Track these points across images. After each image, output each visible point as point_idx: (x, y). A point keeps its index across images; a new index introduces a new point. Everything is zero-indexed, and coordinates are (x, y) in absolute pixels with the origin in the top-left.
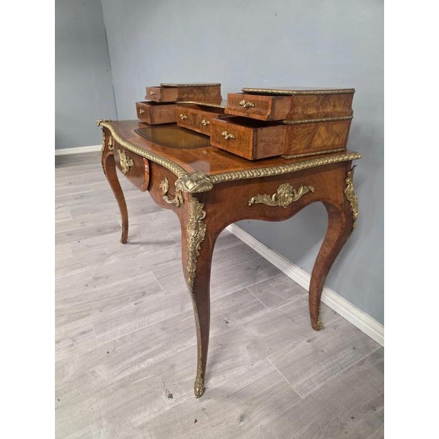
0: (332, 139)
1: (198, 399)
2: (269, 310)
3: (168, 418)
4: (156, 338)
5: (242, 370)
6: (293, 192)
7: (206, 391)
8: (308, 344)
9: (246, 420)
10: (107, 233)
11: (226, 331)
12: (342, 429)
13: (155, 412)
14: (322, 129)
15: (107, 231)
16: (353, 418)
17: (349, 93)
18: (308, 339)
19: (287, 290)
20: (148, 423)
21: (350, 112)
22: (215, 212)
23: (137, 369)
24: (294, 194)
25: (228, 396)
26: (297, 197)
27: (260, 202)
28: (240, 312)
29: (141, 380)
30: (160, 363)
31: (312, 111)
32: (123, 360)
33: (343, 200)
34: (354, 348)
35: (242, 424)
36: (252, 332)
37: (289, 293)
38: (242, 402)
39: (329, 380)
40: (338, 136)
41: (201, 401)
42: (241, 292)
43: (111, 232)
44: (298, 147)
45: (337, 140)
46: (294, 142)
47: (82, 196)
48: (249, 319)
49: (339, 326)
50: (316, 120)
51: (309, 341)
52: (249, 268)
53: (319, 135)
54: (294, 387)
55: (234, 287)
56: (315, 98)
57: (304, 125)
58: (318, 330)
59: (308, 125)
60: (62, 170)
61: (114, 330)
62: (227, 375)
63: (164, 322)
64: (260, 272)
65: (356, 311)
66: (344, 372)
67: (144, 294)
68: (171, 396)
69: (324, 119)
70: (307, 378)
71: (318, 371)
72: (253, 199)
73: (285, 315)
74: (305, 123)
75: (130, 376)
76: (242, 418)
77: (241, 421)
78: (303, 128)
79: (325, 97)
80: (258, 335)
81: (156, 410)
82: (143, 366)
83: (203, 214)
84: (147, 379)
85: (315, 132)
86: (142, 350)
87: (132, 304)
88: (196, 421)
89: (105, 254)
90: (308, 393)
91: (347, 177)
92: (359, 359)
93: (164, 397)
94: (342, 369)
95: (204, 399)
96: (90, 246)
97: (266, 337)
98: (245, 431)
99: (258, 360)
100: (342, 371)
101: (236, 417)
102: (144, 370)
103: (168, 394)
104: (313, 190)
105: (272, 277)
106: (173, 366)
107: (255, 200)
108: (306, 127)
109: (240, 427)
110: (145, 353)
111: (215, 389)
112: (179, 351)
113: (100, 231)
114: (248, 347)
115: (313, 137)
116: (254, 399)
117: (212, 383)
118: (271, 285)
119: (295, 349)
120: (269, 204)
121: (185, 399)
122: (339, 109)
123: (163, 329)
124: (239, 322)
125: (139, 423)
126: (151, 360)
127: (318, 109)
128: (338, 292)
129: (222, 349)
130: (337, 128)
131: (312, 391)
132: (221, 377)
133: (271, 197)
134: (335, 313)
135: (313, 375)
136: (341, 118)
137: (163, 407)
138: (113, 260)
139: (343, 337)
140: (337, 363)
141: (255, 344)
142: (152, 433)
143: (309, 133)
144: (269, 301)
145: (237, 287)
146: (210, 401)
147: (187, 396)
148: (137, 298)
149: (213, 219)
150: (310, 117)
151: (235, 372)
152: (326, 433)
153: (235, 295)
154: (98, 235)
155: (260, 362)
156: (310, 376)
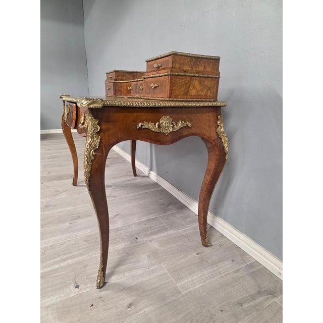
0: (205, 91)
1: (98, 290)
2: (171, 232)
3: (71, 302)
4: (78, 247)
5: (140, 271)
6: (173, 124)
7: (107, 285)
8: (196, 256)
9: (133, 307)
10: (64, 179)
11: (135, 244)
12: (212, 318)
13: (61, 297)
14: (196, 82)
15: (65, 178)
16: (222, 311)
17: (215, 59)
18: (197, 252)
19: (188, 219)
20: (53, 304)
21: (217, 73)
22: (108, 130)
23: (57, 266)
24: (174, 126)
25: (124, 289)
26: (177, 128)
27: (147, 127)
28: (149, 232)
29: (57, 274)
30: (76, 264)
31: (186, 68)
32: (48, 260)
33: (216, 137)
34: (233, 261)
35: (129, 309)
36: (155, 246)
37: (190, 221)
38: (133, 294)
39: (207, 282)
40: (209, 89)
41: (100, 292)
42: (153, 219)
43: (67, 179)
44: (177, 92)
45: (209, 92)
46: (174, 88)
47: (54, 157)
48: (155, 237)
49: (223, 244)
50: (190, 74)
51: (198, 254)
52: (163, 204)
53: (194, 87)
54: (178, 285)
55: (148, 216)
56: (189, 59)
57: (181, 77)
58: (207, 246)
59: (184, 77)
60: (45, 142)
61: (48, 240)
62: (127, 274)
63: (89, 236)
64: (170, 207)
65: (236, 232)
66: (221, 277)
67: (79, 217)
68: (77, 287)
69: (197, 75)
70: (190, 280)
71: (200, 275)
72: (140, 124)
73: (183, 236)
74: (181, 75)
75: (50, 271)
76: (130, 306)
77: (129, 307)
78: (180, 79)
79: (197, 59)
80: (158, 248)
81: (62, 296)
82: (62, 264)
83: (98, 129)
84: (63, 274)
85: (191, 84)
86: (65, 254)
87: (68, 224)
88: (92, 305)
89: (58, 192)
90: (189, 290)
91: (218, 120)
92: (235, 268)
93: (72, 287)
94: (220, 274)
95: (103, 290)
96: (49, 187)
97: (164, 250)
98: (130, 315)
99: (154, 265)
100: (220, 276)
101: (126, 304)
102: (62, 268)
103: (76, 285)
104: (190, 125)
105: (178, 211)
106: (86, 266)
107: (142, 126)
108: (183, 79)
109: (126, 312)
110: (67, 256)
111: (114, 283)
112: (94, 256)
113: (60, 178)
114: (148, 256)
115: (189, 87)
116: (143, 292)
117: (113, 280)
118: (177, 215)
119: (186, 259)
120: (153, 130)
121: (88, 289)
122: (208, 69)
123: (86, 241)
124: (146, 239)
125: (47, 304)
126: (70, 261)
127: (192, 68)
128: (225, 220)
129: (128, 256)
130: (208, 83)
131: (192, 289)
132: (122, 276)
133: (155, 125)
134: (223, 236)
135: (196, 277)
136: (210, 76)
137: (69, 294)
138: (64, 195)
139: (225, 253)
140: (217, 270)
141: (155, 254)
142: (54, 312)
143: (185, 84)
144: (172, 226)
145: (151, 216)
146: (108, 292)
147: (90, 288)
148: (73, 220)
149: (107, 134)
150: (185, 71)
151: (133, 273)
152: (197, 321)
153: (148, 221)
154: (57, 180)
155: (156, 266)
156: (194, 278)
